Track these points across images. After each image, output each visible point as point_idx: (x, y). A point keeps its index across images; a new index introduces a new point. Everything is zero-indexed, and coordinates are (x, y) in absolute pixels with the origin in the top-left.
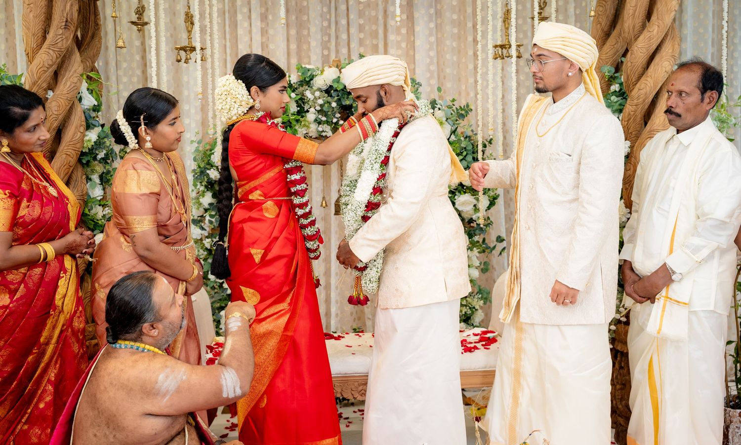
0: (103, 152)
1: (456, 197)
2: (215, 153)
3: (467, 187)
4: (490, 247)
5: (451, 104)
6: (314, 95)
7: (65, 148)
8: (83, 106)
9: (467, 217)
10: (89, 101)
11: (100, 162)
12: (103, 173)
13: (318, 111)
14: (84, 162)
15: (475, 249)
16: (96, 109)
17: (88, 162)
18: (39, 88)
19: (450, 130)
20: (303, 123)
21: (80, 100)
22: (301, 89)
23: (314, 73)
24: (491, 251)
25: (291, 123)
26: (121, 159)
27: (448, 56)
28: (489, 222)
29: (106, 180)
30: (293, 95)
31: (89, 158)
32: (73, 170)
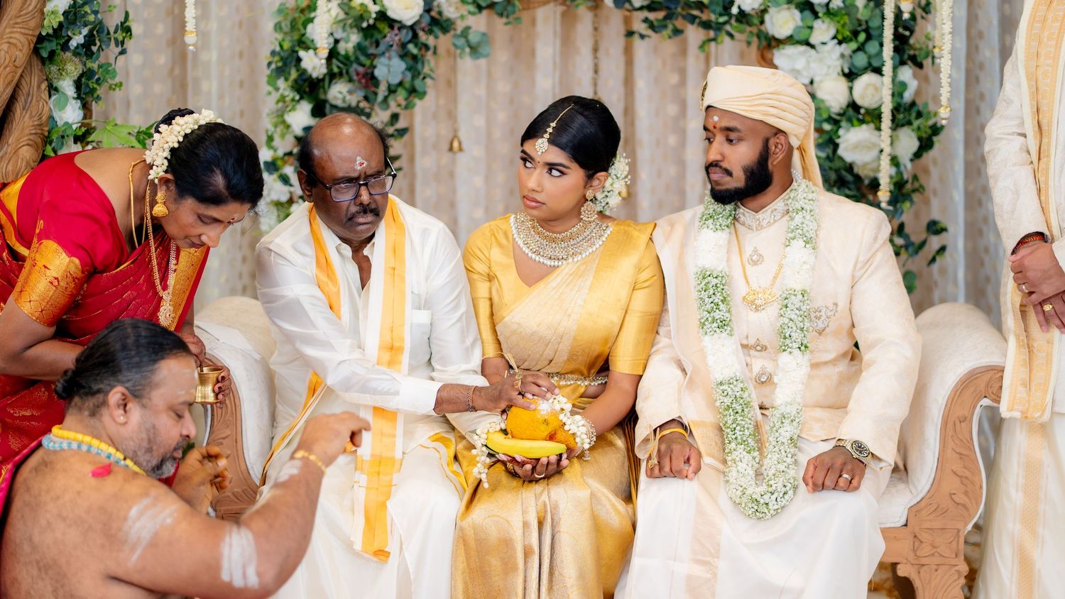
0: (80, 33)
1: (841, 132)
2: (316, 20)
3: (866, 109)
4: (913, 244)
7: (8, 30)
9: (866, 176)
11: (76, 54)
12: (81, 76)
14: (45, 55)
17: (52, 54)
24: (916, 252)
26: (117, 46)
28: (916, 185)
29: (88, 90)
31: (52, 45)
32: (23, 72)
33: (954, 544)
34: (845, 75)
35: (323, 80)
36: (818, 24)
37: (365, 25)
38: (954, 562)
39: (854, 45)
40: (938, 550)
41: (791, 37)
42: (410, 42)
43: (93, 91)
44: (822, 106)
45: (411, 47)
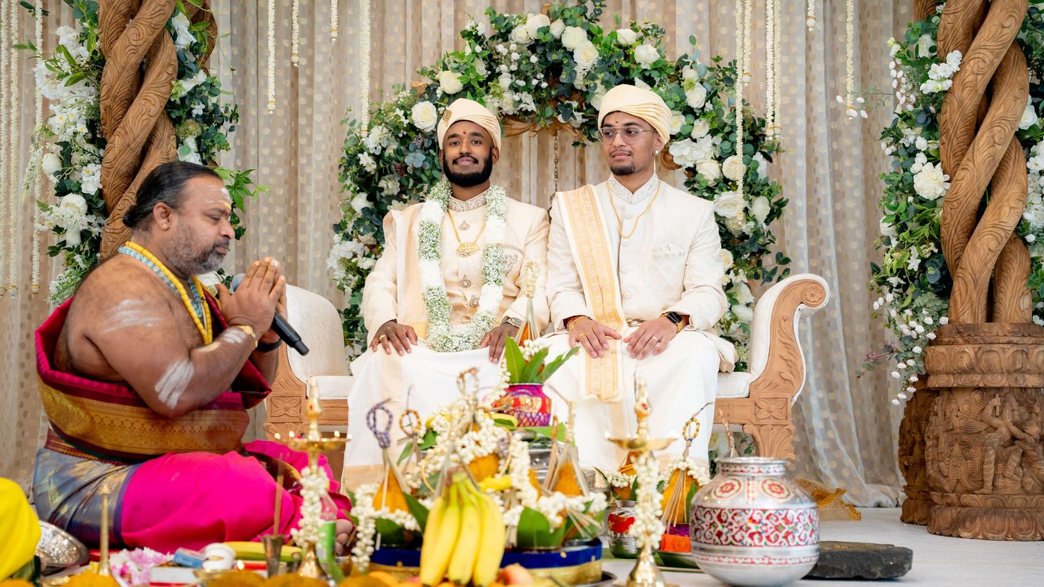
0: (200, 107)
1: (715, 196)
3: (732, 181)
4: (767, 272)
5: (714, 65)
6: (508, 49)
7: (145, 92)
8: (178, 46)
9: (732, 229)
10: (185, 38)
11: (197, 121)
12: (200, 136)
13: (516, 74)
15: (740, 270)
16: (194, 49)
17: (180, 118)
18: (116, 13)
19: (704, 95)
20: (492, 90)
21: (175, 37)
22: (493, 44)
23: (513, 23)
25: (473, 87)
27: (724, 10)
28: (770, 237)
29: (205, 147)
30: (478, 49)
31: (179, 111)
32: (157, 124)
33: (784, 409)
34: (717, 159)
35: (374, 175)
36: (697, 123)
37: (401, 135)
38: (784, 422)
39: (721, 135)
40: (773, 414)
41: (680, 134)
42: (430, 148)
43: (209, 148)
44: (701, 180)
45: (431, 151)
